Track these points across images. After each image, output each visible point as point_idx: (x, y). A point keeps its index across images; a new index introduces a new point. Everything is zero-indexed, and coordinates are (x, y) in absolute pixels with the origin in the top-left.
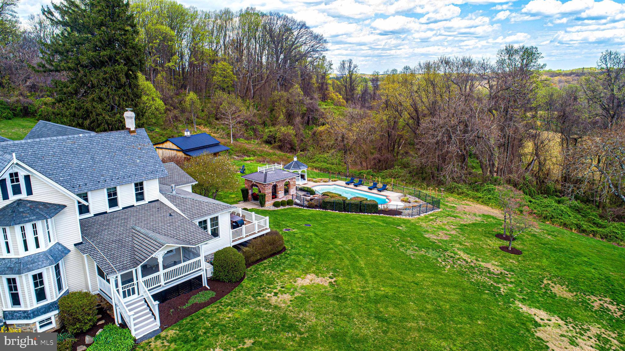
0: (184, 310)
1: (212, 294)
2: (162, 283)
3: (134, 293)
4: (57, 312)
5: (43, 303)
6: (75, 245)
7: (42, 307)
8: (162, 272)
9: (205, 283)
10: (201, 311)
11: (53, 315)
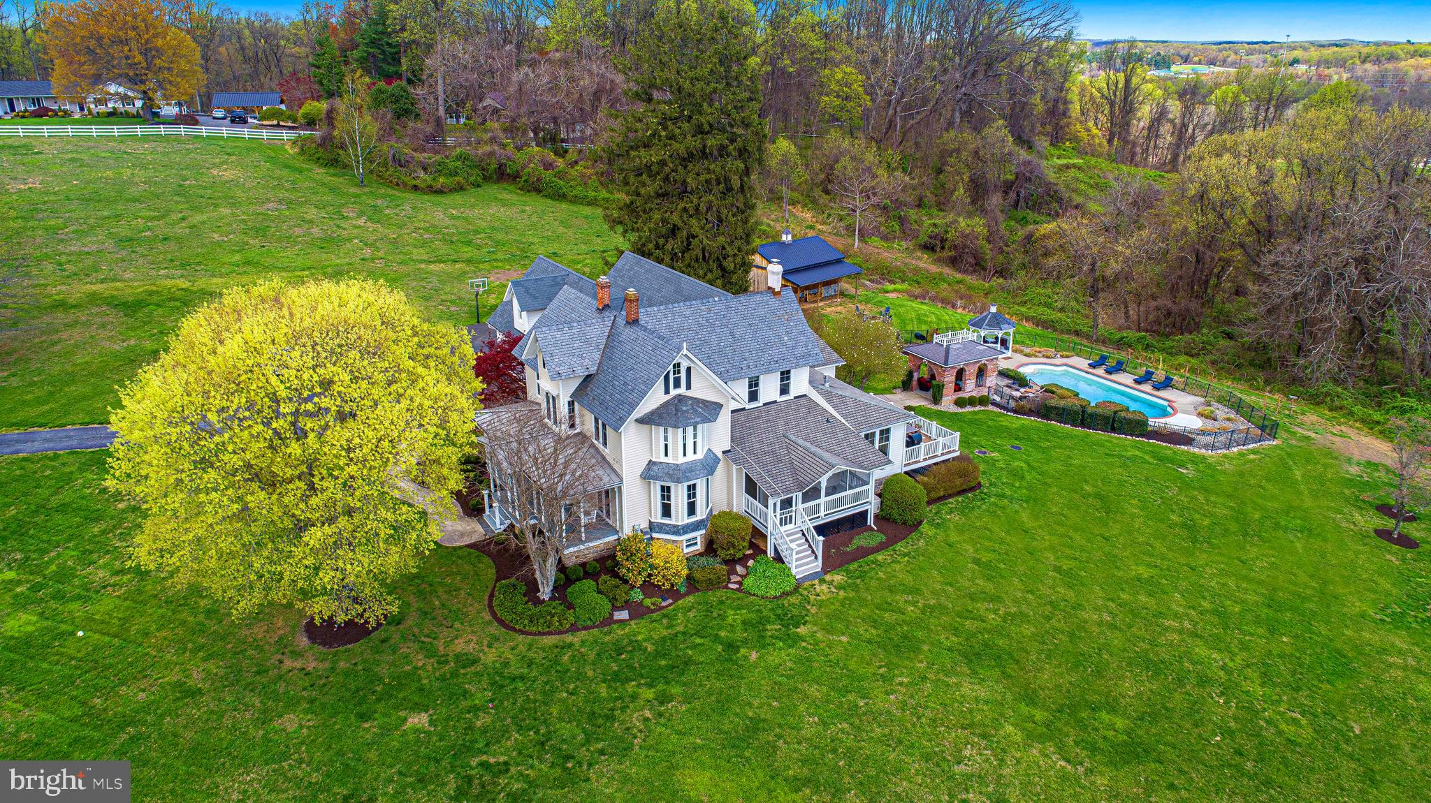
0: (848, 553)
1: (881, 538)
2: (822, 514)
3: (791, 522)
4: (703, 532)
5: (693, 519)
6: (724, 452)
7: (692, 523)
8: (823, 499)
9: (870, 521)
10: (871, 557)
11: (699, 534)
